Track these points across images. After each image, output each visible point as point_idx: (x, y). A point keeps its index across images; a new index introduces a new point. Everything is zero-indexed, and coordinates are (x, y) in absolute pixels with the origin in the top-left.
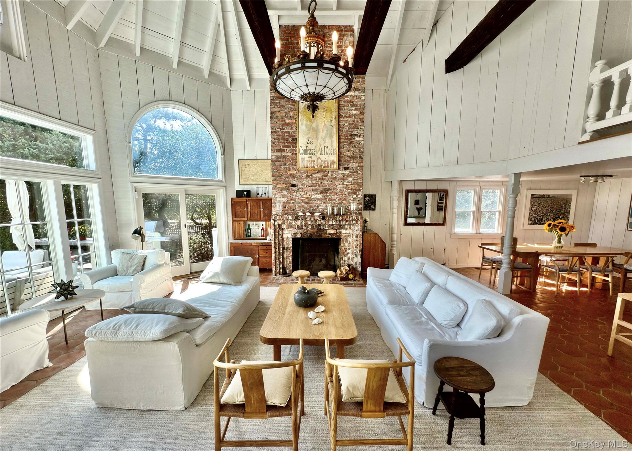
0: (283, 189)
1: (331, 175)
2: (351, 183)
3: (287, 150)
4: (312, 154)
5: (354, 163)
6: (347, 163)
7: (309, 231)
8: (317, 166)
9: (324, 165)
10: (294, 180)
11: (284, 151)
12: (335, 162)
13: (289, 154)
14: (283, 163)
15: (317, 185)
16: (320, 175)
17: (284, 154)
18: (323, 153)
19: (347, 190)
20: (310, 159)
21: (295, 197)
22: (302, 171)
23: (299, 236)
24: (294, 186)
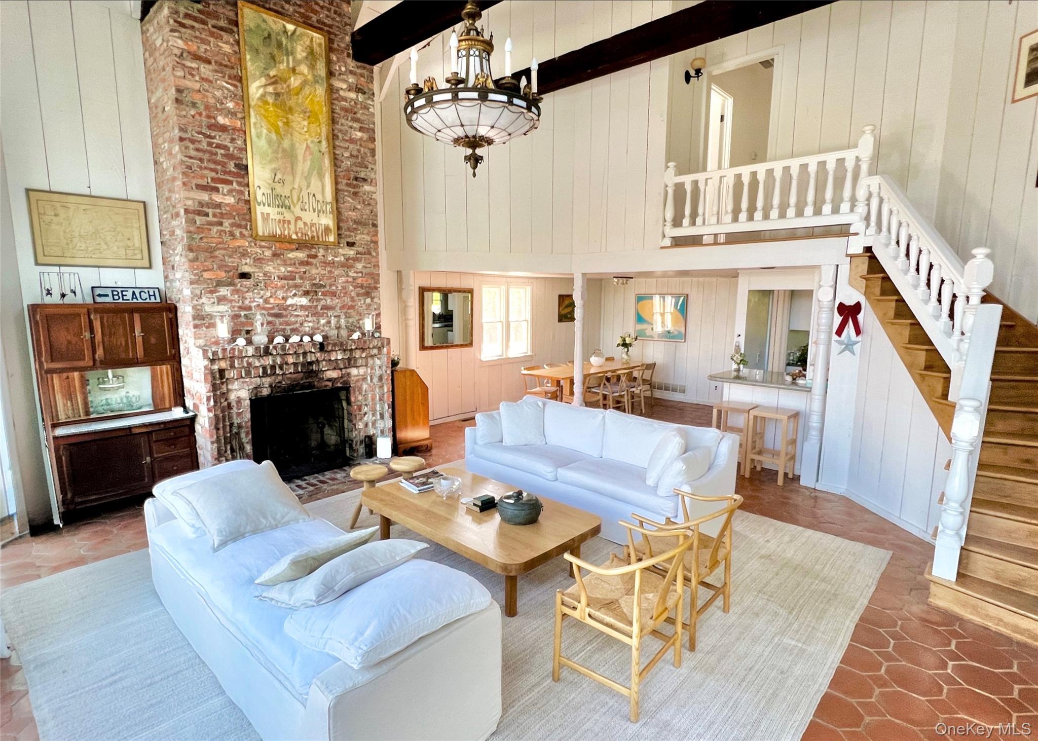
0: (220, 283)
1: (324, 256)
2: (360, 275)
3: (225, 190)
4: (283, 206)
5: (363, 234)
6: (352, 234)
8: (297, 233)
9: (309, 233)
10: (246, 264)
11: (217, 190)
12: (330, 230)
13: (230, 200)
14: (215, 220)
15: (297, 276)
16: (301, 255)
17: (218, 198)
18: (307, 207)
19: (355, 287)
20: (281, 217)
21: (250, 302)
22: (263, 244)
23: (266, 392)
24: (244, 276)
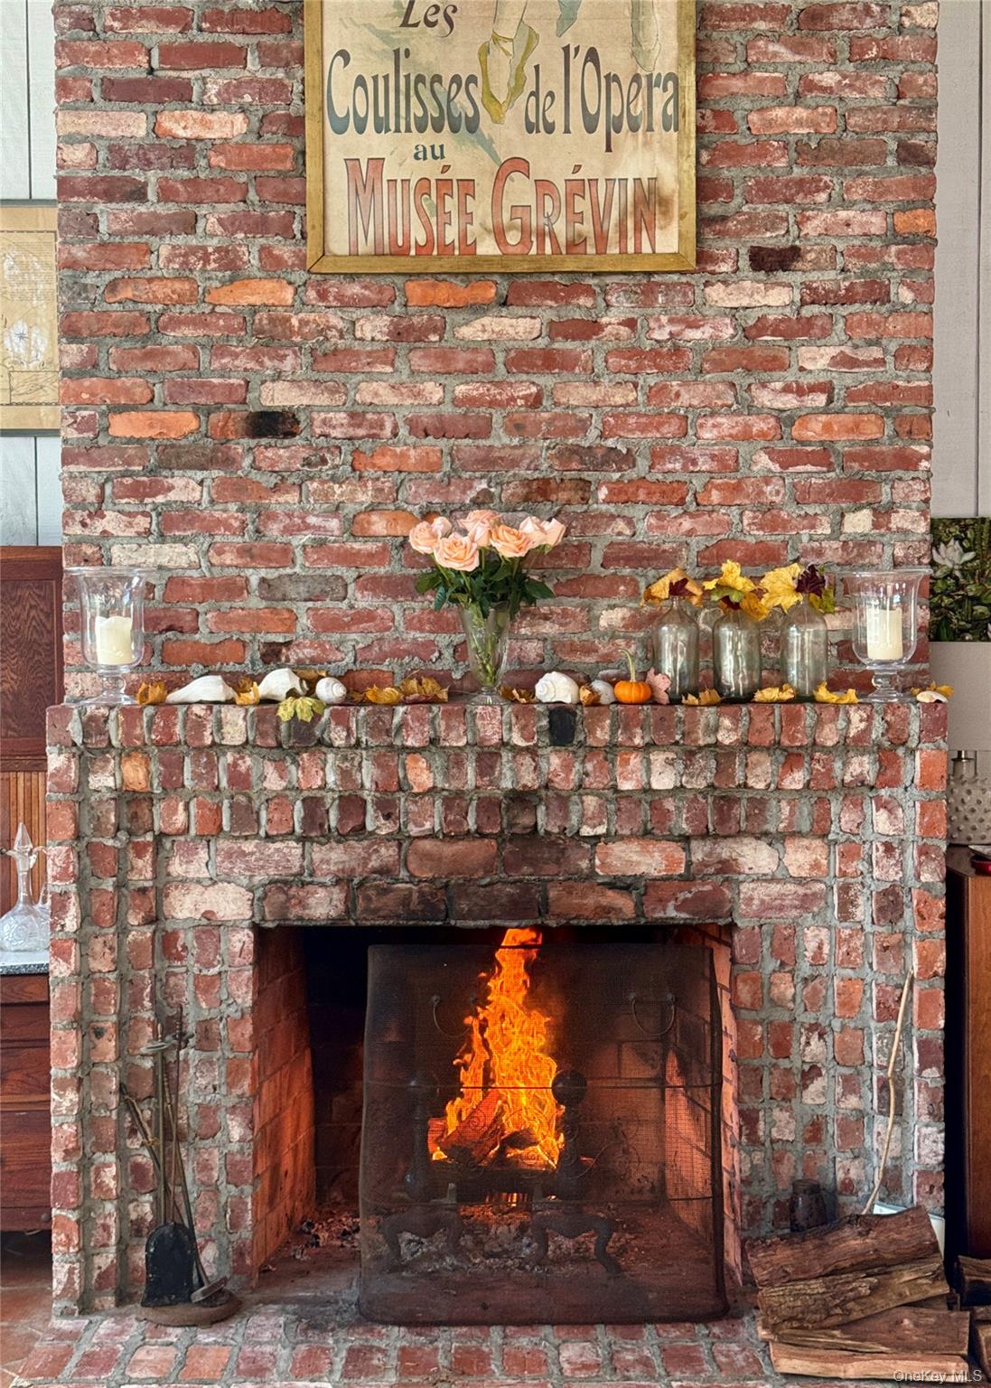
0: (173, 457)
1: (630, 323)
2: (821, 400)
3: (213, 89)
4: (447, 120)
5: (846, 204)
6: (783, 209)
7: (427, 856)
8: (499, 234)
9: (560, 227)
10: (278, 376)
11: (181, 93)
12: (664, 203)
13: (230, 126)
14: (171, 208)
15: (498, 417)
16: (520, 327)
17: (181, 124)
18: (555, 114)
19: (787, 460)
20: (431, 169)
21: (288, 530)
22: (355, 289)
23: (322, 906)
24: (272, 424)
